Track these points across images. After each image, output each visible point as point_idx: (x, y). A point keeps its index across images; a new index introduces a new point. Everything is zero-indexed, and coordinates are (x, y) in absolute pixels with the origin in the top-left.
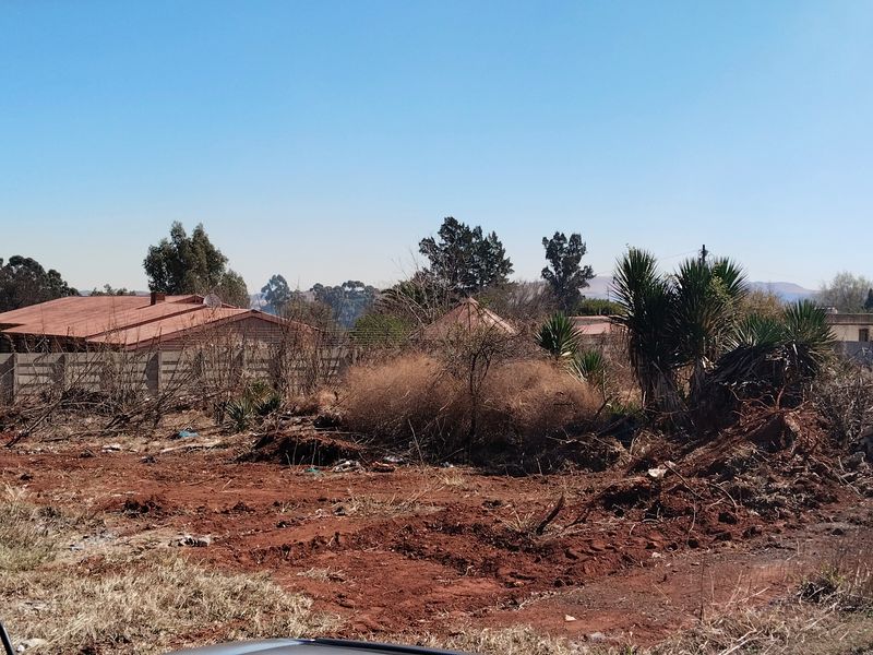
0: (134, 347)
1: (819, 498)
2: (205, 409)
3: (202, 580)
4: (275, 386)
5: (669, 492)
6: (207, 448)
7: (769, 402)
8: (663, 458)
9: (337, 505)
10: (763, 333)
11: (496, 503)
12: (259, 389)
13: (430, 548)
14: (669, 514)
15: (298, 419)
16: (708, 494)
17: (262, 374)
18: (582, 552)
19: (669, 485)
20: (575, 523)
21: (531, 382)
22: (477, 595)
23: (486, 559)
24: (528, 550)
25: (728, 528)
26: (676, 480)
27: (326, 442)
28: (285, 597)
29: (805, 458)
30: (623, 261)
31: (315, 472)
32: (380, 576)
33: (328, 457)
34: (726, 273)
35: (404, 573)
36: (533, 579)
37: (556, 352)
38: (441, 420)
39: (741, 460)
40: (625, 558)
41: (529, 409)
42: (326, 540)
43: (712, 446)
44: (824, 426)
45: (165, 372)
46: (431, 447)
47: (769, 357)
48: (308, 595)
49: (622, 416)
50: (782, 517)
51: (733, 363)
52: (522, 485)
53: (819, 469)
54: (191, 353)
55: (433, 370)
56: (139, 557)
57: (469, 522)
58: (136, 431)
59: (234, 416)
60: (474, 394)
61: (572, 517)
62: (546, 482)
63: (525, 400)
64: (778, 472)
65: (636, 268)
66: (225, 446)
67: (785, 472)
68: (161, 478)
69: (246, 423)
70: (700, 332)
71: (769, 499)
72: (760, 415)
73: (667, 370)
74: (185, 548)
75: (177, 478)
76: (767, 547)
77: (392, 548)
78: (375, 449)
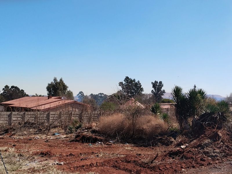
0: (43, 111)
1: (228, 155)
2: (62, 127)
4: (80, 121)
5: (187, 152)
6: (62, 138)
7: (213, 128)
8: (185, 143)
9: (97, 154)
10: (211, 109)
11: (140, 155)
12: (76, 122)
13: (122, 167)
14: (187, 158)
15: (86, 130)
16: (197, 153)
17: (77, 118)
18: (163, 169)
19: (187, 150)
20: (161, 161)
21: (149, 121)
23: (137, 170)
24: (148, 168)
25: (203, 162)
26: (188, 149)
27: (94, 137)
29: (224, 143)
30: (174, 89)
31: (91, 145)
33: (94, 141)
34: (201, 93)
37: (156, 113)
38: (125, 132)
39: (206, 144)
40: (175, 170)
41: (148, 129)
42: (94, 164)
43: (198, 140)
44: (228, 135)
45: (51, 117)
46: (122, 139)
47: (213, 116)
49: (173, 131)
50: (218, 159)
51: (203, 117)
52: (146, 149)
53: (227, 146)
54: (58, 112)
55: (123, 117)
56: (44, 168)
57: (132, 160)
58: (44, 133)
59: (69, 129)
60: (134, 124)
61: (160, 159)
62: (153, 149)
63: (147, 126)
64: (216, 147)
65: (177, 91)
66: (67, 137)
67: (218, 147)
68: (50, 146)
69: (73, 131)
70: (194, 109)
71: (214, 155)
72: (211, 131)
73: (186, 119)
74: (56, 165)
75: (54, 146)
76: (213, 168)
77: (112, 167)
78: (107, 139)
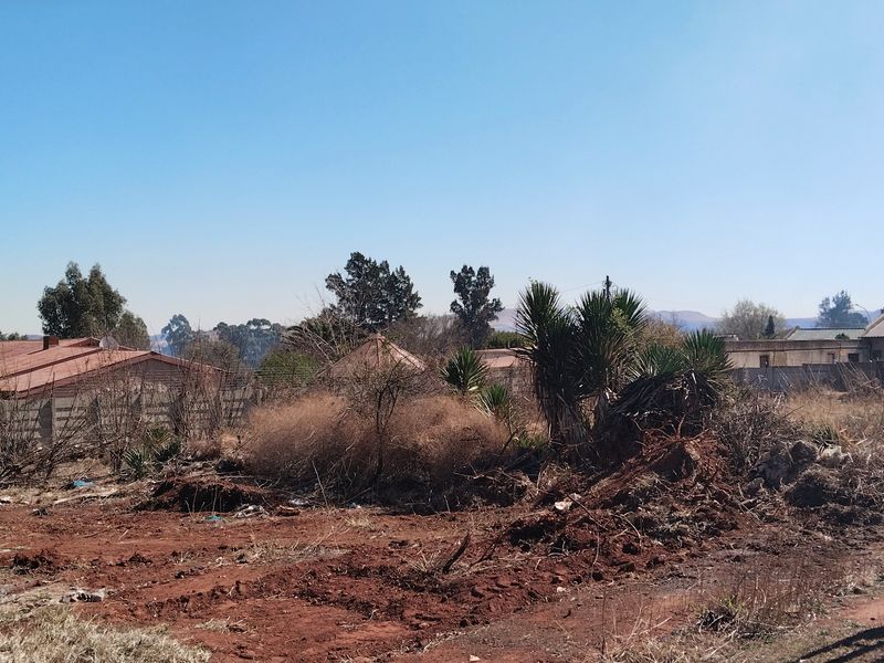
0: (25, 394)
1: (721, 526)
2: (101, 456)
3: (94, 637)
4: (176, 431)
5: (574, 525)
6: (102, 498)
7: (670, 431)
8: (569, 491)
9: (239, 553)
10: (663, 363)
11: (403, 543)
12: (158, 433)
13: (335, 593)
14: (574, 547)
15: (198, 464)
16: (613, 525)
17: (161, 418)
18: (488, 590)
19: (574, 518)
20: (481, 560)
21: (438, 418)
22: (381, 639)
23: (391, 602)
24: (434, 590)
25: (631, 559)
26: (581, 513)
27: (227, 487)
28: (182, 651)
29: (707, 486)
30: (525, 294)
31: (216, 519)
32: (282, 624)
33: (229, 502)
34: (627, 304)
35: (307, 620)
36: (439, 620)
37: (463, 386)
38: (347, 461)
39: (644, 490)
40: (530, 594)
41: (436, 445)
42: (226, 590)
43: (616, 477)
44: (723, 453)
45: (59, 419)
46: (338, 488)
47: (669, 386)
48: (205, 648)
49: (528, 450)
50: (686, 545)
51: (634, 394)
52: (429, 523)
53: (720, 496)
54: (85, 399)
55: (338, 408)
56: (28, 615)
57: (375, 564)
58: (28, 482)
59: (131, 464)
60: (380, 432)
61: (479, 553)
62: (454, 519)
63: (433, 436)
64: (681, 501)
65: (540, 301)
66: (121, 495)
67: (687, 501)
68: (53, 531)
69: (144, 470)
70: (601, 364)
71: (671, 528)
72: (661, 445)
73: (573, 402)
74: (78, 603)
75: (71, 530)
76: (671, 575)
77: (295, 594)
78: (278, 493)
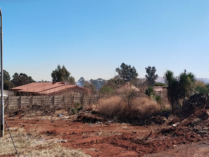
0: (49, 95)
2: (65, 109)
3: (65, 151)
4: (82, 104)
5: (178, 130)
6: (66, 119)
7: (202, 108)
8: (176, 122)
9: (97, 133)
10: (200, 91)
11: (135, 133)
12: (78, 104)
13: (119, 144)
14: (178, 136)
15: (87, 112)
16: (187, 130)
17: (79, 101)
18: (157, 145)
19: (178, 128)
20: (155, 138)
21: (143, 103)
22: (131, 155)
23: (133, 146)
24: (143, 144)
25: (193, 139)
27: (94, 117)
28: (84, 155)
30: (165, 73)
31: (91, 125)
32: (107, 150)
33: (94, 121)
34: (191, 76)
35: (113, 150)
36: (145, 151)
37: (149, 95)
38: (121, 112)
39: (196, 122)
40: (167, 146)
41: (143, 109)
42: (94, 141)
43: (188, 119)
45: (56, 100)
46: (119, 119)
47: (202, 97)
48: (90, 155)
49: (166, 111)
50: (206, 136)
51: (193, 98)
52: (141, 128)
54: (62, 96)
55: (119, 99)
56: (50, 145)
57: (129, 137)
58: (49, 115)
59: (72, 111)
60: (129, 106)
61: (154, 136)
62: (147, 127)
63: (142, 107)
64: (205, 125)
65: (169, 75)
66: (70, 118)
67: (207, 125)
68: (55, 126)
69: (75, 113)
70: (185, 91)
71: (203, 132)
72: (200, 111)
73: (177, 100)
74: (61, 143)
75: (59, 126)
76: (202, 144)
77: (110, 143)
78: (105, 119)
